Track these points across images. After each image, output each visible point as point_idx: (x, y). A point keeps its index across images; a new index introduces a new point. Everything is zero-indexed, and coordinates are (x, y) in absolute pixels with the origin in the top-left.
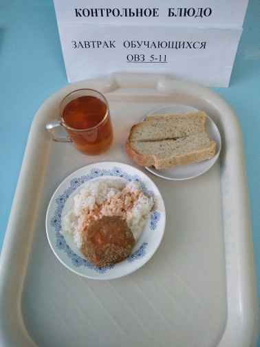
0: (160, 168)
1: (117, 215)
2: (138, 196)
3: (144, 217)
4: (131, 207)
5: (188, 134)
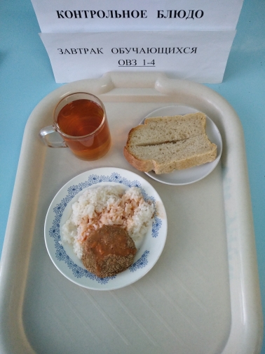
0: (160, 173)
1: (118, 223)
2: (138, 203)
3: (145, 224)
4: (132, 214)
5: (188, 136)
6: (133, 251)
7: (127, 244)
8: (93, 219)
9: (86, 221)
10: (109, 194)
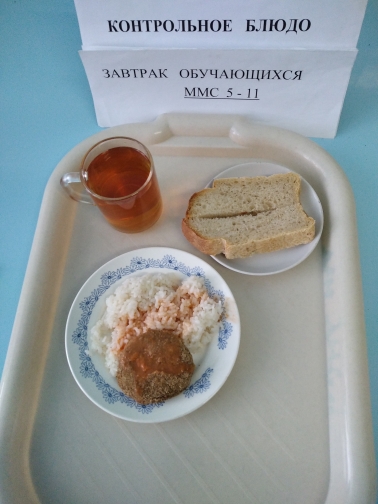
0: (233, 258)
1: (169, 327)
2: (199, 300)
3: (208, 330)
4: (189, 315)
5: (274, 206)
6: (189, 367)
7: (180, 358)
8: (134, 320)
9: (125, 323)
10: (159, 285)
